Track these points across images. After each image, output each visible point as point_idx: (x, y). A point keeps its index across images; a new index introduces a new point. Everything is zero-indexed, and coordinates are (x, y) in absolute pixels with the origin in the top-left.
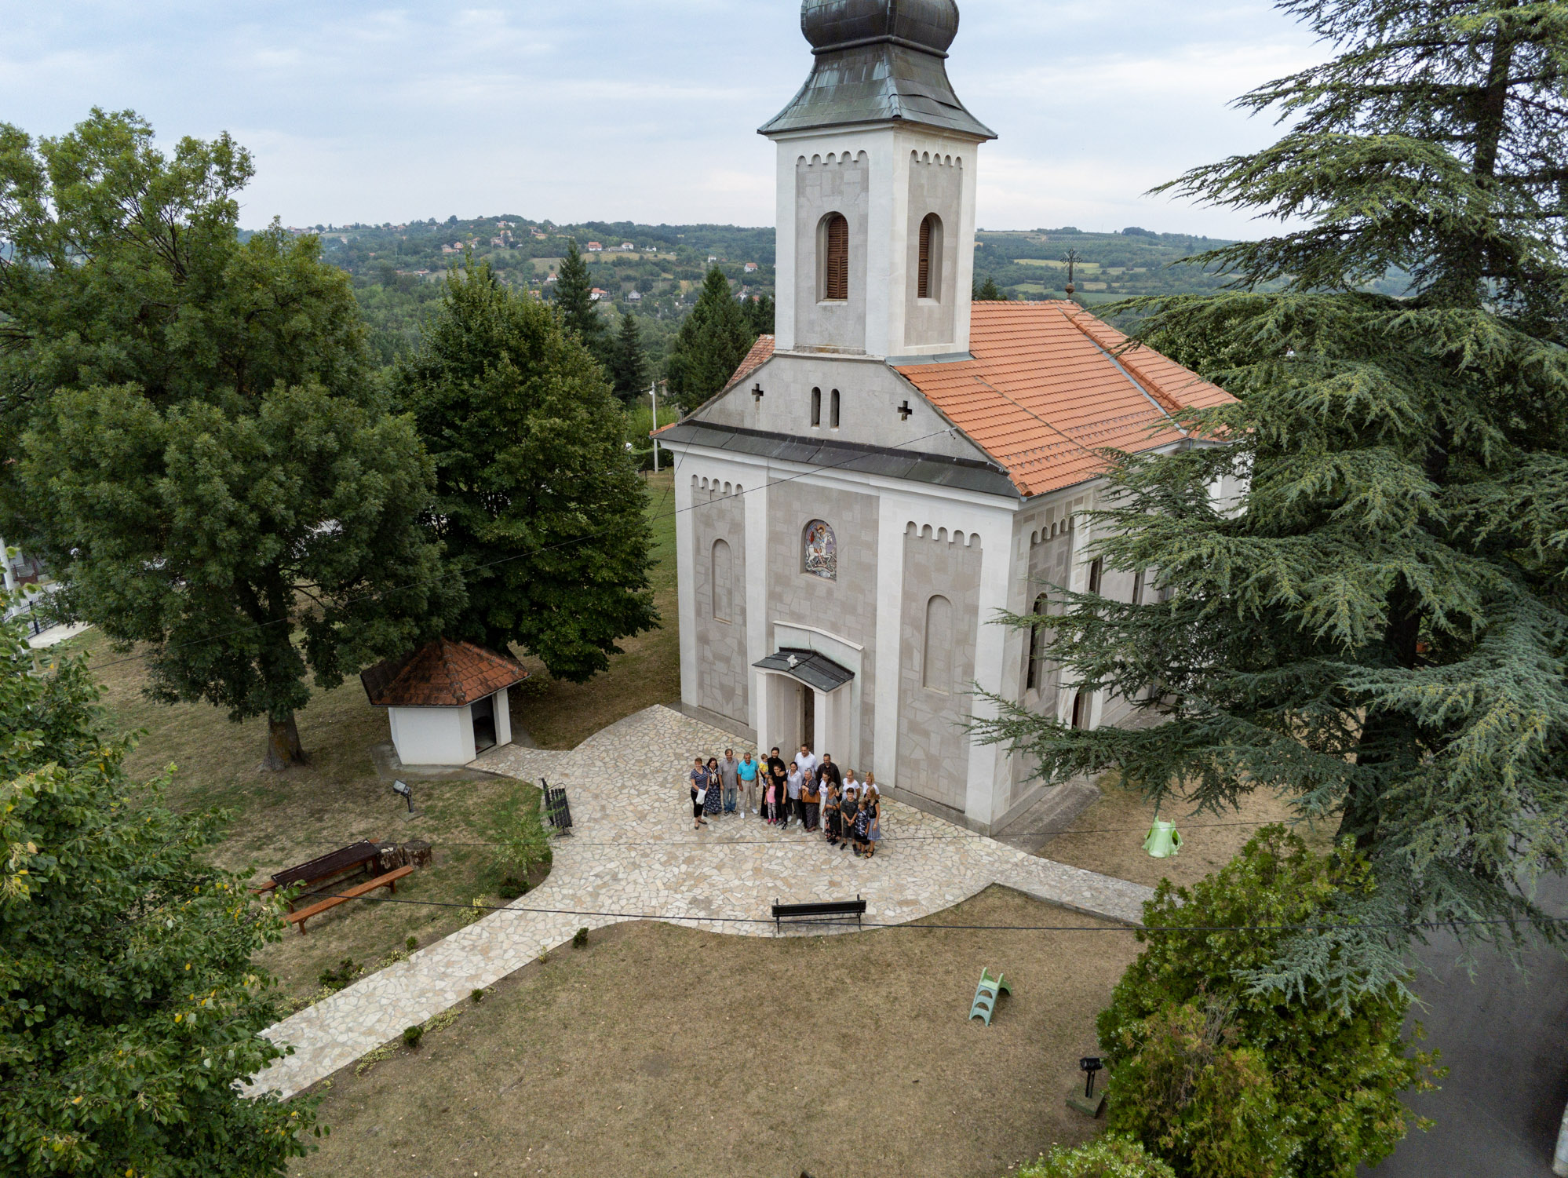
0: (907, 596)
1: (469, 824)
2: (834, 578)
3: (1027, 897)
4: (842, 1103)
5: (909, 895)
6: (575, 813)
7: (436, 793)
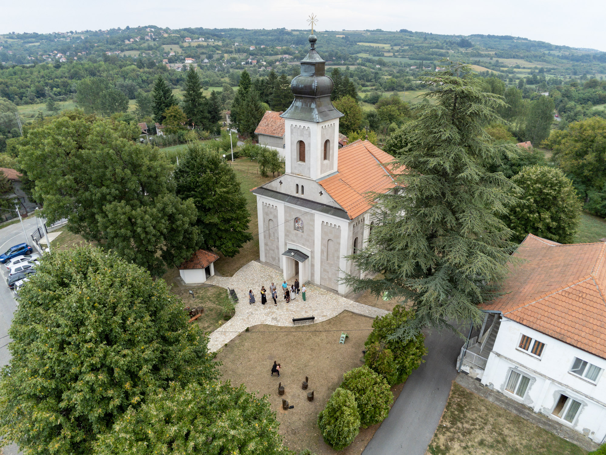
0: (322, 239)
1: (211, 301)
2: (303, 232)
3: (353, 313)
4: (312, 363)
5: (325, 314)
6: (238, 296)
7: (198, 292)
